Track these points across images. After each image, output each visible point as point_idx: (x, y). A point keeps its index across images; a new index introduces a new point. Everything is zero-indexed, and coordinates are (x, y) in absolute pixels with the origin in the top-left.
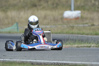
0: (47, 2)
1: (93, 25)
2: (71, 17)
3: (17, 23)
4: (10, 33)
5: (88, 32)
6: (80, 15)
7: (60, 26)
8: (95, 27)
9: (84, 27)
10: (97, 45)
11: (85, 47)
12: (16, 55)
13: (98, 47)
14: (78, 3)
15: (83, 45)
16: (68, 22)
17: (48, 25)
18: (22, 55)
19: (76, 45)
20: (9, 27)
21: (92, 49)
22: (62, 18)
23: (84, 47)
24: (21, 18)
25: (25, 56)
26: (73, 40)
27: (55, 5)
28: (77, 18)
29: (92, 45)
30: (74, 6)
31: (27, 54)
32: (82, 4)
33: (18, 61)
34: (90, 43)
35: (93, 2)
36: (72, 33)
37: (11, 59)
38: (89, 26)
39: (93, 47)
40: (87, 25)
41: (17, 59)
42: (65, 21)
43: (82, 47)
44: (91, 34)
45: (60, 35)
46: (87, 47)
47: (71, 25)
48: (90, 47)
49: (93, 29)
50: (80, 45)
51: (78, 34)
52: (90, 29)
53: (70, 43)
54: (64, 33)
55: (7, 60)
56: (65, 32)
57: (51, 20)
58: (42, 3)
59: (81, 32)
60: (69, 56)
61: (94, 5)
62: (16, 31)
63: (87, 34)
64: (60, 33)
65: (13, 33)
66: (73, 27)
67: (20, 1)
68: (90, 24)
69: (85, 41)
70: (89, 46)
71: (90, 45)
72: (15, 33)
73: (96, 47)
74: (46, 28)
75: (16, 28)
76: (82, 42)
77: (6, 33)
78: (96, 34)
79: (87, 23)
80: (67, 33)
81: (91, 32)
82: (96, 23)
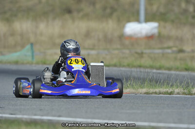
0: (94, 4)
1: (181, 51)
2: (139, 35)
3: (32, 44)
4: (16, 63)
5: (171, 64)
6: (156, 31)
7: (116, 52)
8: (186, 54)
9: (163, 54)
10: (186, 91)
11: (163, 94)
12: (22, 107)
13: (186, 95)
14: (155, 8)
15: (157, 90)
16: (132, 45)
17: (93, 49)
18: (35, 107)
19: (144, 90)
20: (16, 52)
21: (176, 97)
22: (122, 37)
23: (160, 93)
24: (41, 34)
25: (41, 110)
26: (139, 79)
27: (108, 11)
28: (150, 37)
29: (177, 90)
30: (146, 14)
31: (46, 106)
32: (162, 10)
33: (26, 118)
34: (172, 86)
35: (183, 5)
36: (140, 67)
37: (12, 114)
38: (173, 52)
39: (178, 93)
40: (169, 51)
41: (23, 115)
42: (127, 42)
43: (156, 93)
44: (177, 69)
45: (115, 68)
46: (166, 93)
47: (139, 51)
48: (171, 93)
49: (181, 59)
50: (151, 90)
51: (152, 67)
52: (176, 59)
53: (133, 86)
54: (124, 66)
55: (4, 115)
56: (125, 64)
57: (99, 40)
58: (83, 5)
59: (158, 64)
60: (128, 111)
61: (186, 11)
62: (30, 59)
63: (169, 69)
64: (115, 66)
65: (23, 64)
66: (141, 55)
67: (40, 2)
68: (175, 49)
69: (162, 81)
70: (169, 91)
71: (171, 90)
72: (28, 63)
73: (184, 93)
74: (88, 55)
75: (30, 53)
76: (157, 85)
77: (10, 63)
78: (187, 70)
79: (169, 48)
80: (128, 66)
81: (178, 64)
82: (188, 48)
